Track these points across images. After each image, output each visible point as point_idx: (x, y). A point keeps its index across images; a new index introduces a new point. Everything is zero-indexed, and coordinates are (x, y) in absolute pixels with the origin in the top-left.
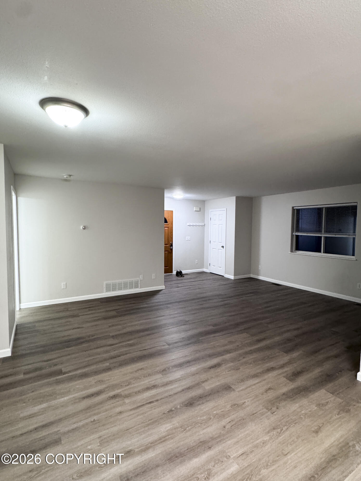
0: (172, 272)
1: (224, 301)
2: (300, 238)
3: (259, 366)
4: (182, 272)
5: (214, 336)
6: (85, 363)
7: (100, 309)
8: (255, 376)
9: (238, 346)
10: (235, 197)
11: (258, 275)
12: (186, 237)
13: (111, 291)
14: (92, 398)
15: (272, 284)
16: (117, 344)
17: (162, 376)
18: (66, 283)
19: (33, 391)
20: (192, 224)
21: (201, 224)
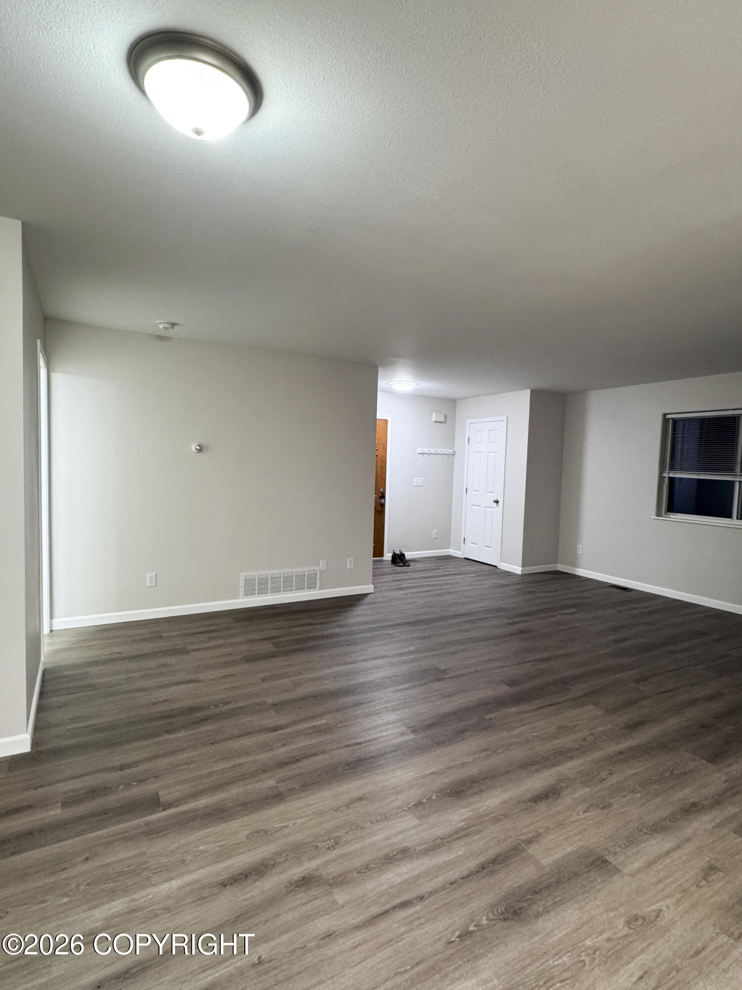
0: (383, 556)
1: (516, 623)
2: (677, 484)
3: (659, 799)
4: (404, 555)
5: (520, 713)
6: (213, 778)
7: (234, 635)
8: (658, 828)
9: (584, 739)
10: (529, 391)
11: (575, 565)
12: (415, 478)
13: (256, 594)
14: (244, 884)
15: (609, 586)
16: (286, 726)
17: (417, 822)
18: (156, 574)
19: (87, 859)
20: (427, 449)
21: (446, 451)
